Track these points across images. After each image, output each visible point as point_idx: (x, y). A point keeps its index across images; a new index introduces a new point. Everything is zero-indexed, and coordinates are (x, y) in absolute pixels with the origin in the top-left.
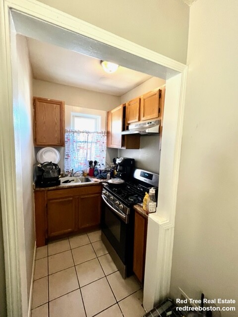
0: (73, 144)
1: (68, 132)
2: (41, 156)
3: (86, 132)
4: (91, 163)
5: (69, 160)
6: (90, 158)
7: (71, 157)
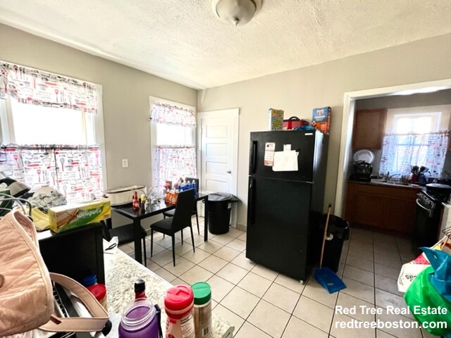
0: (393, 147)
1: (387, 135)
2: (357, 156)
3: (413, 134)
4: (415, 169)
5: (385, 163)
6: (416, 163)
7: (389, 161)
